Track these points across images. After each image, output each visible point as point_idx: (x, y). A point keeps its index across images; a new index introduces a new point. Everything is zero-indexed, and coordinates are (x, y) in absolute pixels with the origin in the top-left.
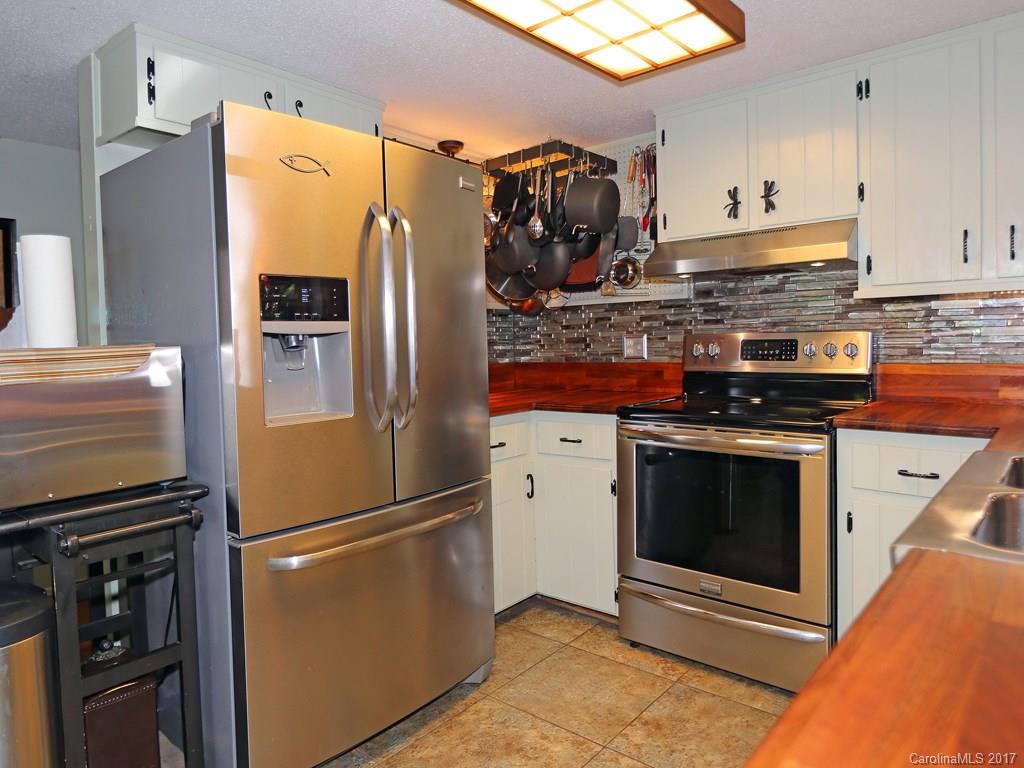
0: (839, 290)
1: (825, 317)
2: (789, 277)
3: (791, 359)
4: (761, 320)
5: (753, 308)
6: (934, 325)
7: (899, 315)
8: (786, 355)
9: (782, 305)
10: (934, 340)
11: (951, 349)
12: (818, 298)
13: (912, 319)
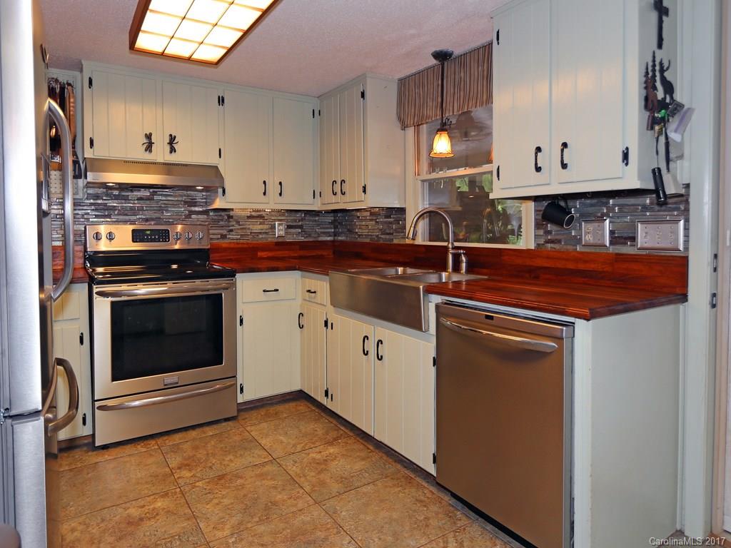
0: (185, 202)
1: (178, 217)
2: (156, 192)
3: (166, 241)
4: (138, 217)
5: (132, 209)
6: (231, 224)
7: (216, 217)
8: (163, 239)
9: (152, 209)
10: (231, 231)
11: (238, 235)
12: (174, 206)
13: (222, 220)
